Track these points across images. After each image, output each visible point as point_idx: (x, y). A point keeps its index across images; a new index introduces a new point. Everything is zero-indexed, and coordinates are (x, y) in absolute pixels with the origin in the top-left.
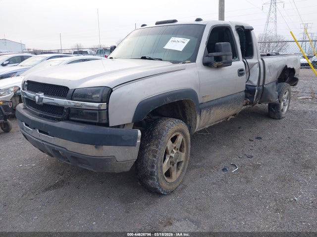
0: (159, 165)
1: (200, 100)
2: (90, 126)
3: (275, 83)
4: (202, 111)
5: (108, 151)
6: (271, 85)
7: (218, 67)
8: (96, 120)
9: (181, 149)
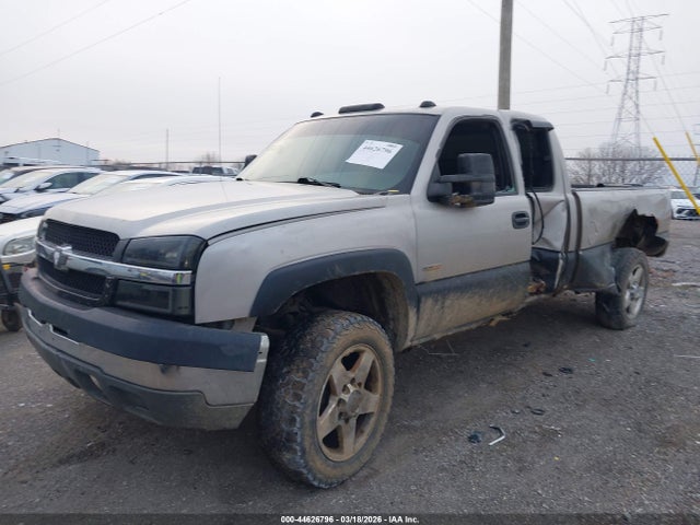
0: (307, 419)
1: (418, 276)
2: (152, 320)
3: (607, 248)
4: (423, 299)
5: (190, 378)
6: (596, 252)
7: (464, 206)
8: (166, 307)
9: (369, 384)
